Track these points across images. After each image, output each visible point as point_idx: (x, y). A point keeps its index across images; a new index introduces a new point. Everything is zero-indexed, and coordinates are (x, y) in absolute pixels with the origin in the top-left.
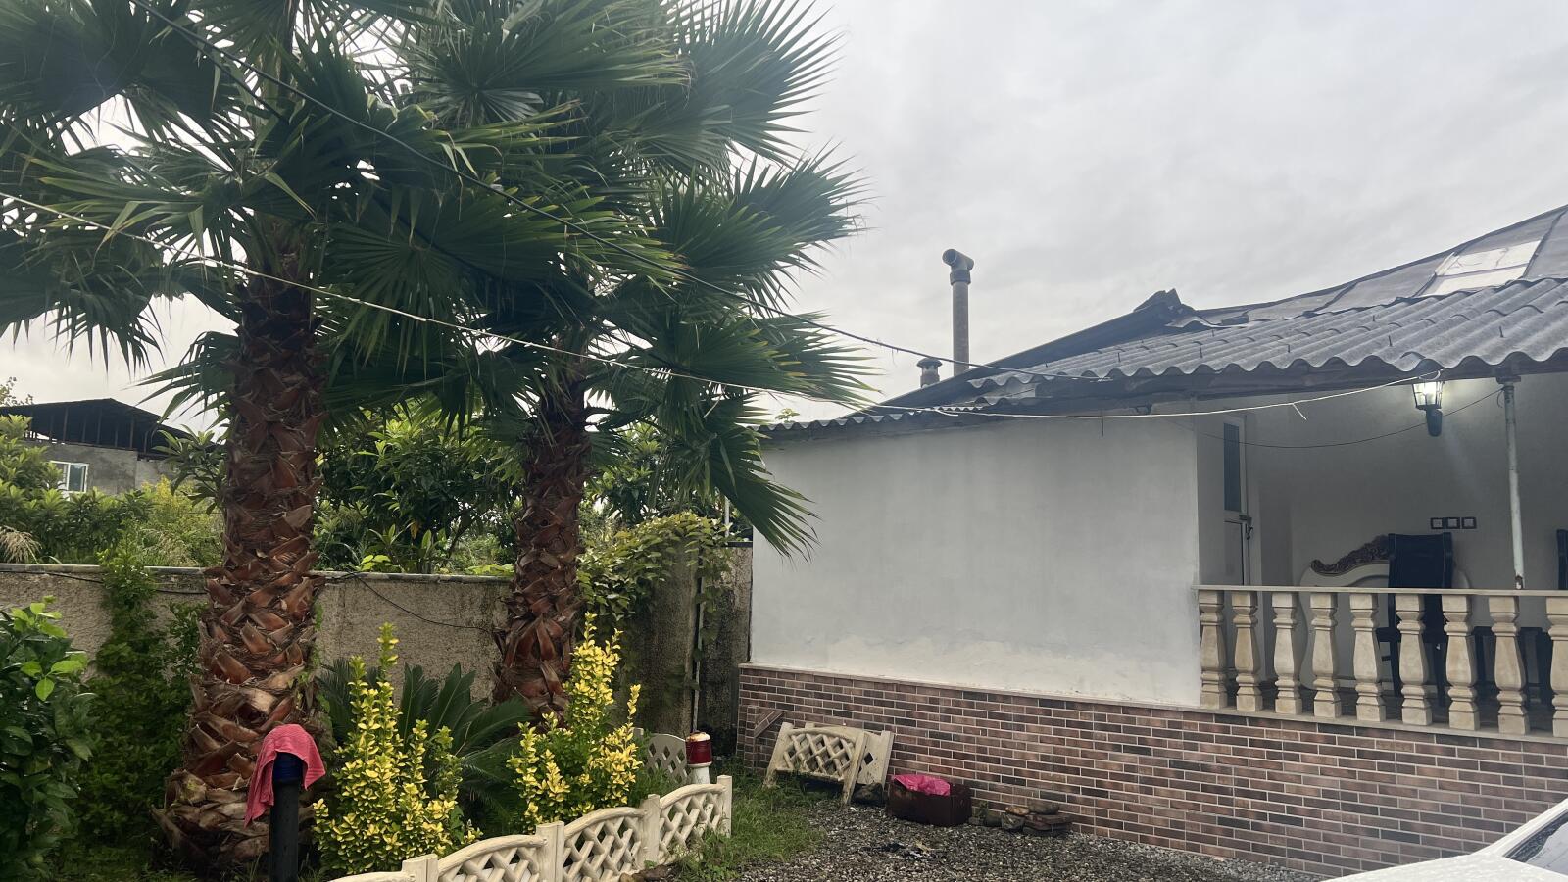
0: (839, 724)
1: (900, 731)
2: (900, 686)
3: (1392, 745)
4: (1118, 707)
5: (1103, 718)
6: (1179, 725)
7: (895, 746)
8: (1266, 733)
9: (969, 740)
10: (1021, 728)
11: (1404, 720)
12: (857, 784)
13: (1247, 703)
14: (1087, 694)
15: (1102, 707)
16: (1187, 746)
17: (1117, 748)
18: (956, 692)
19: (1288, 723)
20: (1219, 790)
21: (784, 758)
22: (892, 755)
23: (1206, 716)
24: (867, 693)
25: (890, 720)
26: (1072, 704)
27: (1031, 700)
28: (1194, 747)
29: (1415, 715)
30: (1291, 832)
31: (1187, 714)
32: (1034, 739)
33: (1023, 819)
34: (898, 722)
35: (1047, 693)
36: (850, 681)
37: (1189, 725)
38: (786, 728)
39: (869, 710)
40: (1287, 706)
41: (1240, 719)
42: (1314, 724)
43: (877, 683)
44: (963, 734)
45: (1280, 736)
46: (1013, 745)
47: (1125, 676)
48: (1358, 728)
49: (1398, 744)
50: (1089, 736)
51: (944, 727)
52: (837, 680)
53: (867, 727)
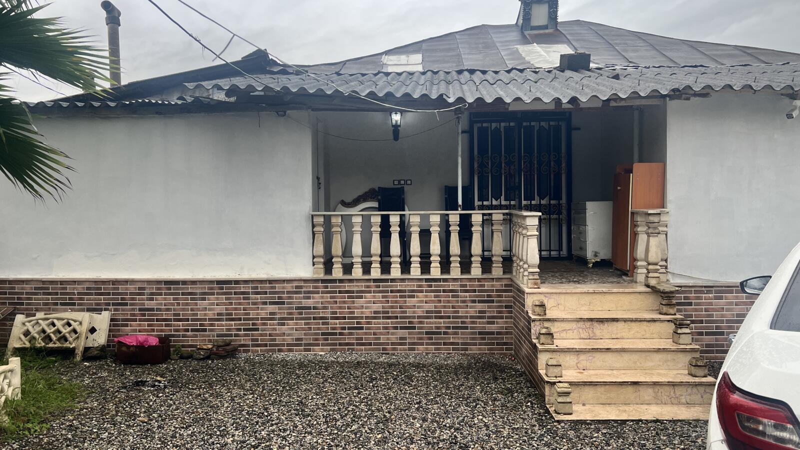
0: (65, 310)
1: (115, 310)
2: (115, 282)
3: (406, 286)
4: (266, 281)
5: (257, 288)
6: (301, 287)
7: (112, 320)
8: (347, 286)
9: (168, 310)
10: (204, 299)
11: (411, 273)
12: (85, 348)
13: (337, 272)
14: (245, 276)
15: (256, 282)
16: (305, 298)
17: (265, 303)
18: (158, 282)
19: (358, 280)
20: (322, 318)
21: (20, 338)
22: (110, 326)
23: (316, 281)
24: (88, 289)
25: (108, 304)
26: (237, 282)
27: (211, 282)
28: (309, 298)
29: (415, 270)
30: (357, 334)
31: (306, 281)
32: (213, 304)
33: (209, 351)
34: (114, 304)
35: (220, 277)
36: (74, 282)
37: (307, 286)
38: (20, 318)
39: (92, 300)
40: (357, 272)
41: (334, 281)
42: (370, 279)
43: (96, 282)
44: (163, 307)
45: (354, 287)
46: (198, 310)
47: (269, 264)
48: (391, 279)
49: (408, 285)
50: (248, 299)
51: (148, 304)
52: (62, 282)
53: (89, 310)
